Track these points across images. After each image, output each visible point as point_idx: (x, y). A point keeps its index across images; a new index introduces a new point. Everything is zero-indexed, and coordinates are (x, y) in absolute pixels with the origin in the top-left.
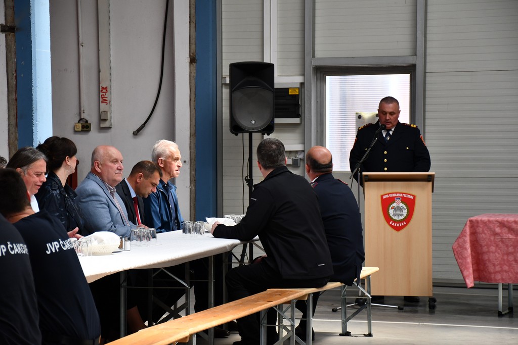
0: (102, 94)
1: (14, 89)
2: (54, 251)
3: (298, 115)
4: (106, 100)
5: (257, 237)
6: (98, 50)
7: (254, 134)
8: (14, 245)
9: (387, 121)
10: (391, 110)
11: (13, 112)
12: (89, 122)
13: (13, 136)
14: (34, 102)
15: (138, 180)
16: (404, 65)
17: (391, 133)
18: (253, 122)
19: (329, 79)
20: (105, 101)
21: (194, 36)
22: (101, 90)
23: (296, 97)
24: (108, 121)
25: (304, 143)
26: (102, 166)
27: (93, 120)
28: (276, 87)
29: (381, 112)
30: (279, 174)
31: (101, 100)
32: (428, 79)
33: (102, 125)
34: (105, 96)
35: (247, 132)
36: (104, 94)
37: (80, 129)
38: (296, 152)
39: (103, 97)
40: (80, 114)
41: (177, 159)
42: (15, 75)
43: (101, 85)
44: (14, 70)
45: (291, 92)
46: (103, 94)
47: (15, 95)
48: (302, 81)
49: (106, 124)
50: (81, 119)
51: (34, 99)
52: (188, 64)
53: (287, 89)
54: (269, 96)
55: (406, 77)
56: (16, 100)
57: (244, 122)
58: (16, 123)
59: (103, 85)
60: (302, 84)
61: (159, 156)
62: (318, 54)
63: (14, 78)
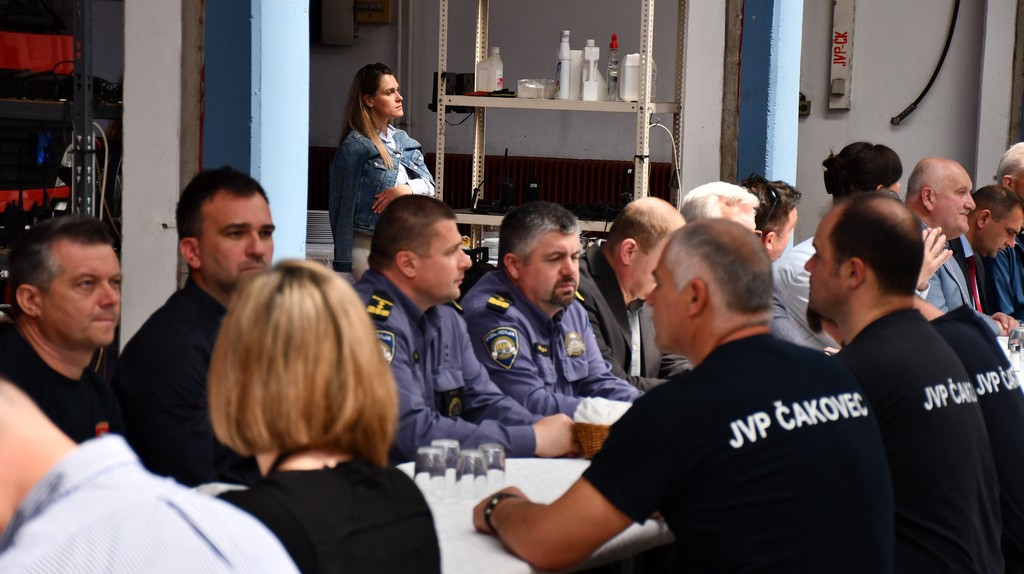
1: (738, 45)
2: (990, 390)
4: (842, 58)
8: (959, 384)
11: (733, 87)
12: (807, 100)
13: (729, 132)
14: (772, 68)
15: (980, 224)
20: (840, 59)
22: (834, 38)
24: (843, 98)
26: (937, 199)
27: (815, 95)
31: (833, 57)
33: (833, 105)
34: (842, 50)
36: (840, 46)
39: (838, 51)
42: (741, 17)
43: (835, 30)
44: (740, 8)
46: (838, 45)
47: (738, 55)
49: (841, 104)
51: (772, 62)
56: (739, 64)
58: (738, 107)
59: (839, 28)
61: (1006, 171)
63: (739, 23)
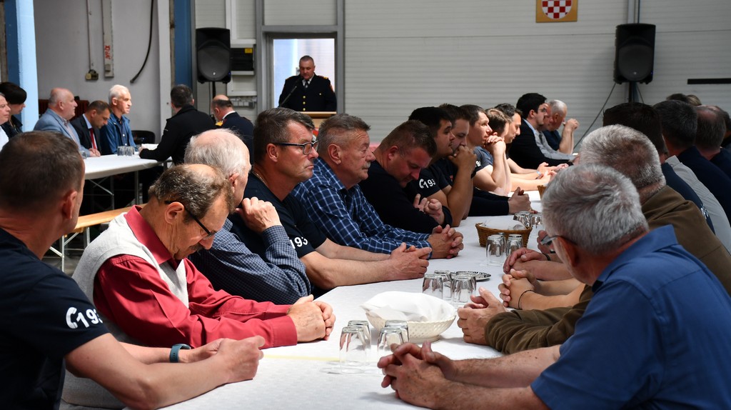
0: (106, 51)
1: (5, 46)
3: (252, 69)
5: (170, 158)
6: (103, 18)
7: (217, 84)
9: (305, 74)
10: (307, 66)
12: (97, 73)
15: (93, 115)
16: (329, 32)
17: (309, 82)
18: (214, 74)
19: (275, 41)
20: (108, 56)
21: (172, 7)
22: (105, 48)
23: (250, 55)
24: (111, 72)
25: (257, 90)
27: (100, 71)
28: (232, 47)
29: (302, 68)
30: (186, 111)
31: (105, 56)
32: (347, 43)
33: (107, 75)
34: (109, 53)
35: (209, 81)
36: (108, 51)
37: (90, 78)
38: (252, 97)
39: (107, 53)
40: (90, 67)
41: (127, 100)
42: (5, 34)
43: (105, 44)
44: (4, 31)
45: (246, 51)
48: (254, 43)
49: (110, 74)
50: (90, 71)
52: (168, 29)
53: (243, 49)
54: (227, 54)
55: (332, 41)
57: (207, 74)
59: (107, 44)
60: (255, 45)
61: (113, 96)
62: (267, 22)
63: (4, 37)
